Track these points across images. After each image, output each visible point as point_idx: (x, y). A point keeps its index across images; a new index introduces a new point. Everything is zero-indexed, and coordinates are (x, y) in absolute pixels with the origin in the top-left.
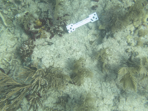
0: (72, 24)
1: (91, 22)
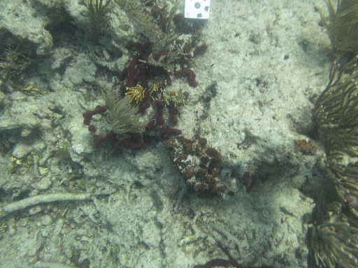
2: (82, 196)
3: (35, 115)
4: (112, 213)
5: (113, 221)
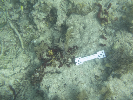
0: (80, 58)
1: (98, 58)
2: (23, 47)
3: (41, 28)
4: (20, 57)
5: (18, 58)
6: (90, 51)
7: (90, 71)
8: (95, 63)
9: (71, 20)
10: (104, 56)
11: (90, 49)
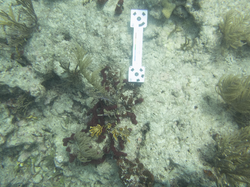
0: (130, 68)
3: (33, 135)
6: (122, 42)
7: (166, 57)
8: (154, 40)
9: (37, 59)
10: (144, 14)
11: (120, 39)
